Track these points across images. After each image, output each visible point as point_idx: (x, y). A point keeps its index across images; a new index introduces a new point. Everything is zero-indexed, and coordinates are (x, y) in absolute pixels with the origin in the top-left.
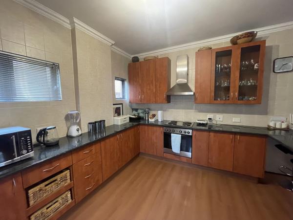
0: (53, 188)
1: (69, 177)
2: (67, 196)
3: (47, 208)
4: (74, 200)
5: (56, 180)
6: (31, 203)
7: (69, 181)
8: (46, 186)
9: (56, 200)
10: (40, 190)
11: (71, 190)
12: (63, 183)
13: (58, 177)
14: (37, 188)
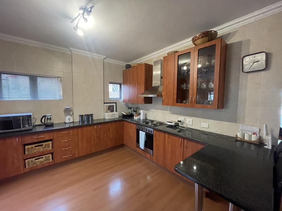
0: (41, 149)
1: (51, 146)
2: (49, 156)
3: (36, 159)
4: (54, 160)
5: (42, 145)
6: (26, 153)
7: (51, 148)
8: (36, 146)
9: (42, 157)
10: (32, 148)
11: (52, 154)
12: (47, 148)
13: (44, 144)
14: (30, 146)
